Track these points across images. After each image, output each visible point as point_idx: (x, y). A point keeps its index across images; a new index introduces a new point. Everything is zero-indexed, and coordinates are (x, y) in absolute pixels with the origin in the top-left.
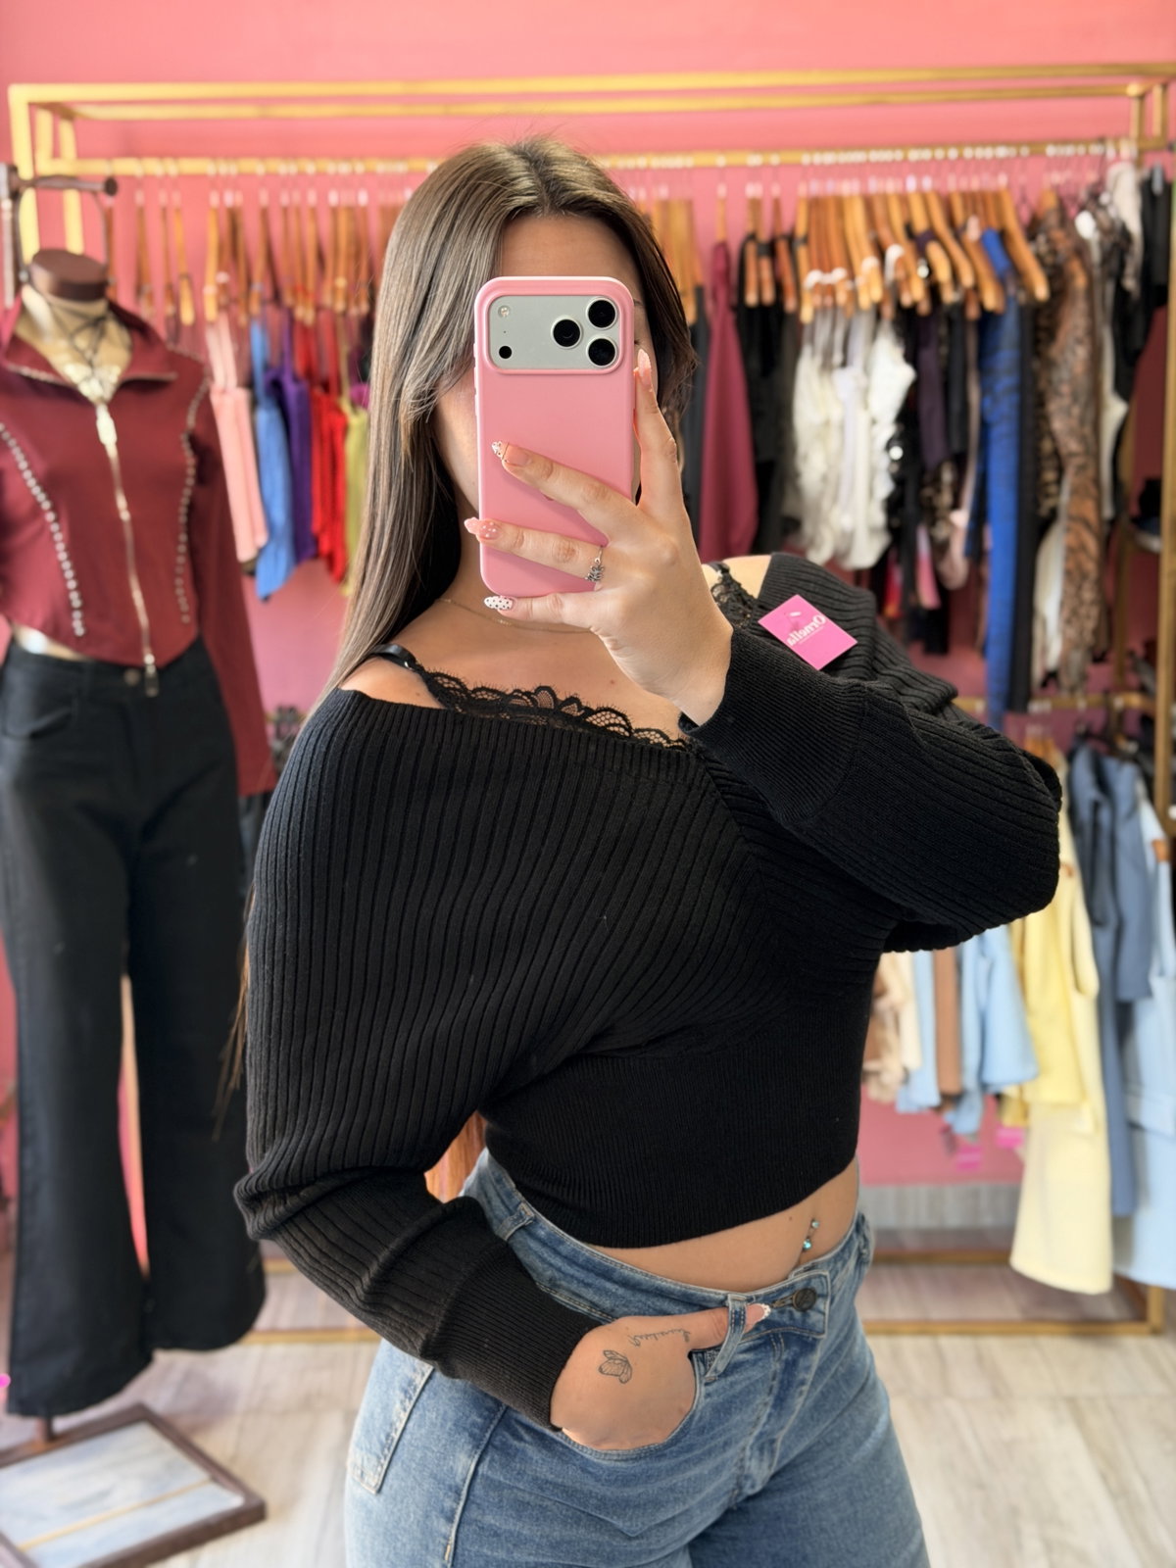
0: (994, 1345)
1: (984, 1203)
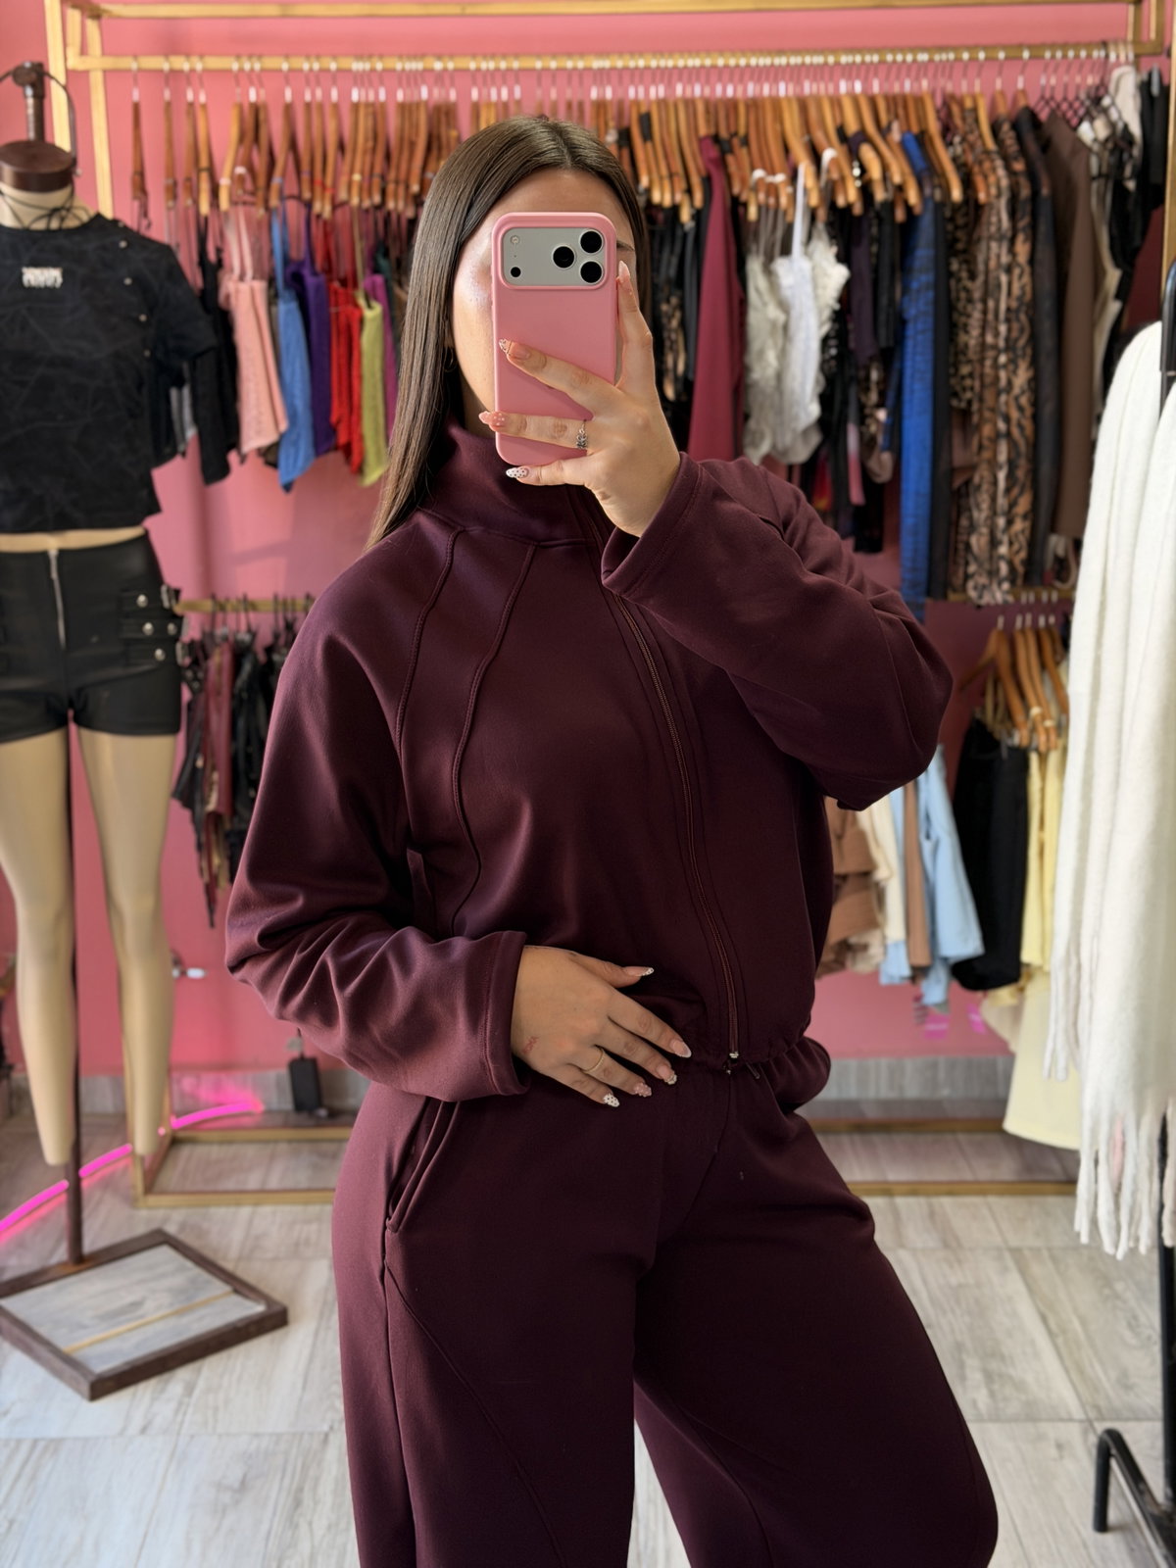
1: (942, 1075)
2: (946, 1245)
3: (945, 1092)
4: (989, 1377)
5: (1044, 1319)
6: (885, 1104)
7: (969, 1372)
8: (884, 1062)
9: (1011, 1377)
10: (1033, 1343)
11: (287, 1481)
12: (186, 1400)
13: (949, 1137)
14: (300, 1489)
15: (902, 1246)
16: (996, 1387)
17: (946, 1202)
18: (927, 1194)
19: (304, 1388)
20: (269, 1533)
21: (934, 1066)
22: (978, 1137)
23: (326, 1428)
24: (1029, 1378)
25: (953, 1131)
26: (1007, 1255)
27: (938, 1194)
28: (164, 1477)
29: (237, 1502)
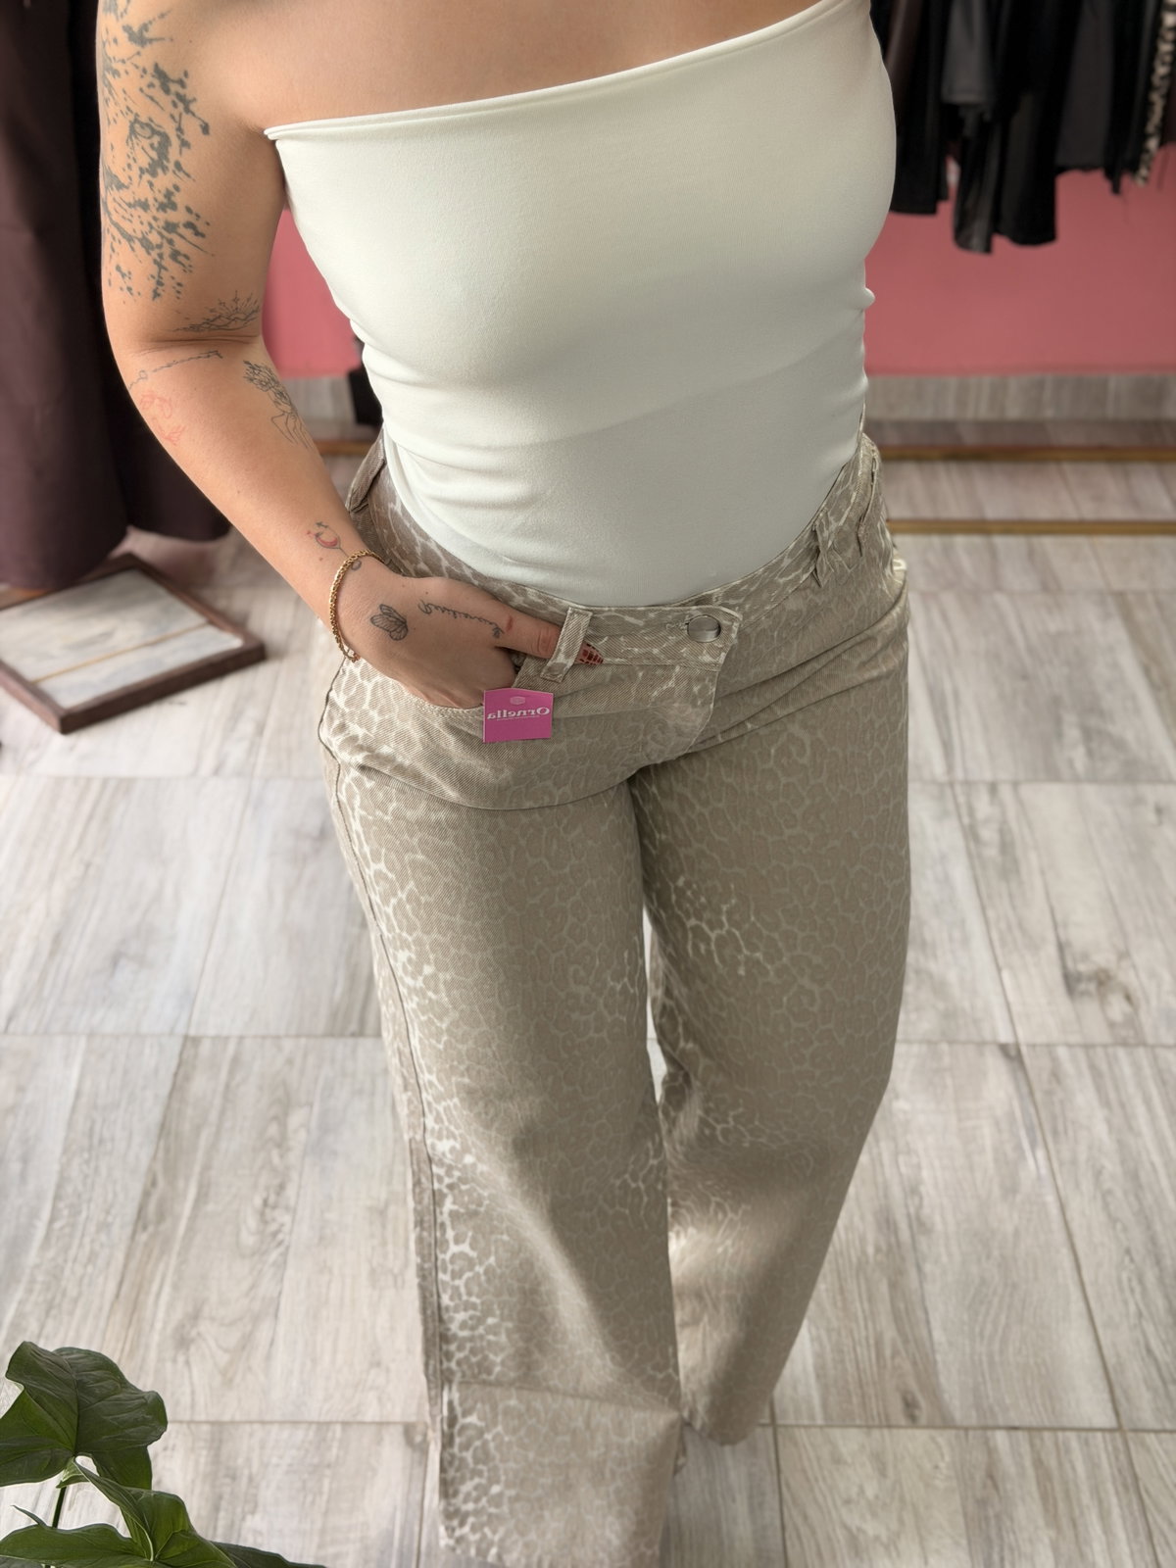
0: (1048, 543)
1: (1047, 395)
2: (1045, 588)
3: (1049, 413)
4: (1088, 734)
5: (1147, 671)
6: (984, 426)
7: (1065, 728)
8: (987, 380)
9: (1109, 734)
10: (1133, 697)
12: (258, 740)
13: (1052, 468)
15: (998, 586)
16: (1094, 745)
21: (1040, 384)
24: (1129, 736)
25: (1058, 461)
26: (1110, 599)
28: (241, 824)
29: (317, 852)
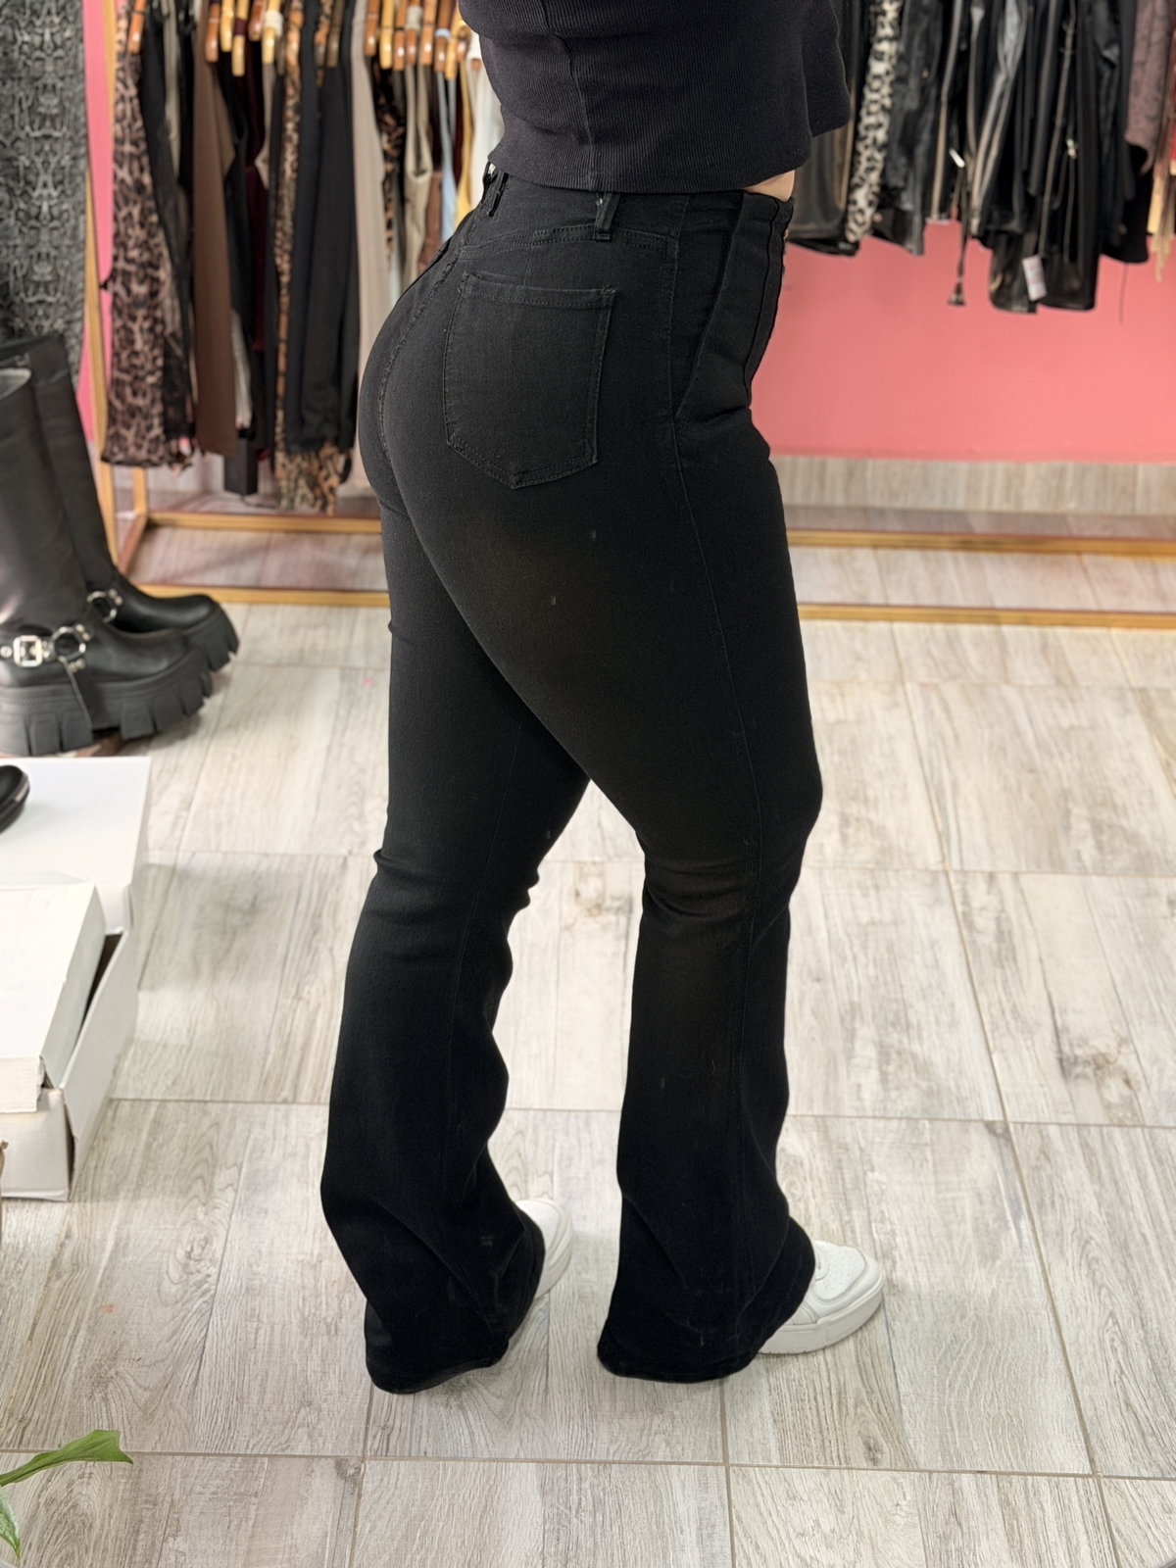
2: (1059, 682)
3: (1071, 506)
4: (1097, 827)
5: (1167, 768)
6: (998, 517)
7: (1073, 820)
8: (1001, 466)
9: (1123, 829)
10: (1151, 791)
11: (303, 906)
12: (184, 814)
13: (1073, 558)
14: (318, 915)
15: (1008, 682)
16: (1105, 838)
17: (1062, 632)
18: (1040, 624)
19: (317, 809)
20: (286, 957)
21: (1062, 473)
22: (1108, 559)
23: (344, 851)
24: (1144, 830)
25: (1079, 553)
26: (1129, 695)
27: (1053, 624)
28: (166, 893)
29: (248, 924)
